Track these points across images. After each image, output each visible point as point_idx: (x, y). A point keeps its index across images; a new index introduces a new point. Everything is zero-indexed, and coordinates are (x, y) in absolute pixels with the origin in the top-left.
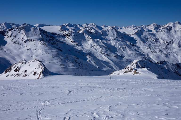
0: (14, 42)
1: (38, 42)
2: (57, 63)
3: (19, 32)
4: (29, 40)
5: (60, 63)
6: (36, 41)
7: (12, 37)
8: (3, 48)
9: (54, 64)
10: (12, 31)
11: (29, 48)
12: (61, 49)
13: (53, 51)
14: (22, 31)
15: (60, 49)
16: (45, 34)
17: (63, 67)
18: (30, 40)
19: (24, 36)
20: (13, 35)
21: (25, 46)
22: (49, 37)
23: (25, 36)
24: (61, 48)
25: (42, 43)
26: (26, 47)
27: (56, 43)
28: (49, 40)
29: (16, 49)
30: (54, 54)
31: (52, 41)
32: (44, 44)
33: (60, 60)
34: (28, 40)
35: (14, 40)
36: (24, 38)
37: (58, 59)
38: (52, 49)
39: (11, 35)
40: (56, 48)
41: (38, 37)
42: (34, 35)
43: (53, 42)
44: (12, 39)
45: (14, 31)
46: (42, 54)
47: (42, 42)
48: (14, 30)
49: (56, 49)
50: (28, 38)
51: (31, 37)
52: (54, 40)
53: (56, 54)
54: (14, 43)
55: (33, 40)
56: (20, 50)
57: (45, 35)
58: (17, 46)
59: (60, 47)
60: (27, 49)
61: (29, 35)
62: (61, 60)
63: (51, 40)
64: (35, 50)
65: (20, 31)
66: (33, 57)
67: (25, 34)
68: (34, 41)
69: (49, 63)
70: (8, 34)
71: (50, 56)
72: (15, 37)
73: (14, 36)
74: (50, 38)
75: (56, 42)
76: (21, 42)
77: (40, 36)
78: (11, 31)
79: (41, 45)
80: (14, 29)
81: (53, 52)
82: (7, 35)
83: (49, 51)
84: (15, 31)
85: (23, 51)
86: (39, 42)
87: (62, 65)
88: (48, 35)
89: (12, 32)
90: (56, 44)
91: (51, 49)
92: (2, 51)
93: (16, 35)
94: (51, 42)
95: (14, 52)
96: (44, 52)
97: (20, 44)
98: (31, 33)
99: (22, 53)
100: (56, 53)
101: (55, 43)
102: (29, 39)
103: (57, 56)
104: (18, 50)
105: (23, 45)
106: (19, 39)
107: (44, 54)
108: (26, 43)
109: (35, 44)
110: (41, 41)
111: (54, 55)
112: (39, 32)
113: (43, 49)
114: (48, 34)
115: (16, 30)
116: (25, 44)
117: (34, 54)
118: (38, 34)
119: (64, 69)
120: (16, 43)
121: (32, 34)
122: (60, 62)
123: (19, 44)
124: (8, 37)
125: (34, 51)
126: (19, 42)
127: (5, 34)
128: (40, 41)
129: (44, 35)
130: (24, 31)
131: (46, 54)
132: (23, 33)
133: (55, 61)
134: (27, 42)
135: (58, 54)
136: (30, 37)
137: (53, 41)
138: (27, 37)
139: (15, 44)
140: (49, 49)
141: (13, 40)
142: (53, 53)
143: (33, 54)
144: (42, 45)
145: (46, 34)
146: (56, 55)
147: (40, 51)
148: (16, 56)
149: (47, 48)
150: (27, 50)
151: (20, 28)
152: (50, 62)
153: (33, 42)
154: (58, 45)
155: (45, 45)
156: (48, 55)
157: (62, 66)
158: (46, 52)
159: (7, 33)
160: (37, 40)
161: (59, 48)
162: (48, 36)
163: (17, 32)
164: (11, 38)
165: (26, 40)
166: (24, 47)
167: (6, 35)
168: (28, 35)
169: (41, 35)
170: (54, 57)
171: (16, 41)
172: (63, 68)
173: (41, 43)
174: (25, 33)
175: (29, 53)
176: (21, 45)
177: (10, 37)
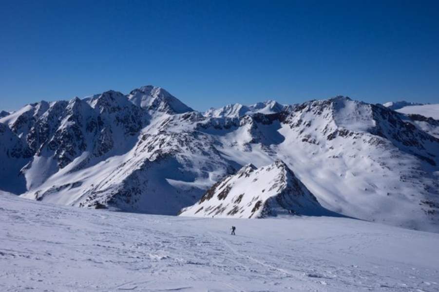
0: (305, 138)
1: (364, 137)
2: (411, 198)
3: (319, 113)
4: (342, 134)
5: (420, 198)
6: (358, 134)
7: (302, 127)
8: (276, 153)
9: (404, 198)
10: (304, 110)
11: (337, 154)
12: (434, 159)
13: (405, 161)
14: (326, 111)
15: (431, 158)
16: (387, 117)
17: (431, 209)
18: (344, 133)
19: (331, 122)
20: (304, 122)
21: (331, 148)
22: (398, 126)
23: (333, 122)
24: (434, 156)
25: (375, 139)
26: (331, 150)
27: (420, 142)
28: (397, 131)
29: (305, 154)
30: (406, 170)
31: (408, 136)
32: (380, 142)
33: (422, 189)
34: (338, 133)
35: (304, 134)
36: (329, 127)
37: (417, 185)
38: (403, 156)
39: (300, 121)
40: (415, 155)
41: (365, 126)
42: (355, 119)
43: (410, 139)
44: (299, 132)
45: (307, 111)
46: (369, 171)
47: (374, 136)
48: (307, 109)
49: (413, 157)
50: (338, 126)
51: (347, 124)
52: (412, 132)
53: (412, 172)
54: (304, 140)
55: (350, 132)
56: (316, 159)
57: (387, 120)
58: (310, 147)
59: (429, 154)
60: (332, 155)
61: (342, 119)
62: (428, 188)
63: (404, 132)
64: (353, 159)
65: (322, 110)
66: (346, 177)
67: (333, 117)
68: (354, 135)
69: (388, 194)
70: (293, 118)
71: (393, 176)
72: (307, 125)
73: (307, 123)
74: (400, 128)
75: (418, 138)
76: (321, 137)
77: (372, 123)
78: (299, 112)
79: (371, 145)
80: (308, 106)
81: (405, 165)
82: (291, 122)
83: (393, 162)
84: (309, 110)
85: (321, 161)
86: (367, 137)
87: (427, 203)
88: (395, 118)
89: (301, 114)
90: (418, 143)
91: (398, 157)
92: (272, 159)
93: (310, 122)
94: (405, 137)
95: (300, 161)
96: (377, 166)
97: (318, 144)
98: (348, 114)
99: (319, 165)
100: (413, 168)
101: (414, 142)
102: (340, 129)
103: (414, 177)
104: (310, 159)
105: (323, 146)
106: (316, 129)
107: (377, 170)
108: (334, 140)
109: (354, 143)
110: (372, 133)
111: (407, 174)
112: (369, 112)
113: (376, 157)
114: (396, 116)
115: (311, 107)
116: (329, 143)
117: (348, 169)
118: (366, 116)
119: (431, 216)
120: (309, 140)
121: (351, 116)
122: (422, 193)
123: (314, 143)
124: (291, 127)
125: (350, 162)
126: (316, 137)
127: (286, 120)
128: (369, 134)
129: (384, 118)
130: (331, 110)
131: (382, 171)
132: (329, 116)
133: (406, 191)
134: (334, 137)
135: (419, 171)
136: (344, 125)
137: (410, 135)
138: (337, 124)
139: (305, 142)
140: (391, 158)
141: (301, 132)
142: (405, 168)
143: (346, 168)
144: (373, 147)
145: (390, 116)
146: (411, 175)
147: (367, 161)
148: (302, 172)
149: (387, 153)
150: (334, 157)
151: (322, 104)
152: (390, 191)
153: (350, 137)
154: (423, 147)
155: (381, 145)
156: (389, 172)
157: (427, 208)
158: (384, 164)
159: (292, 116)
160: (362, 132)
161: (427, 156)
162: (395, 121)
163: (315, 113)
164: (297, 128)
165: (332, 132)
166: (327, 150)
167: (287, 122)
168: (339, 120)
169: (374, 119)
170: (404, 178)
171: (309, 136)
172: (430, 212)
173: (371, 140)
174: (333, 114)
175: (337, 165)
176: (320, 145)
177: (298, 125)
